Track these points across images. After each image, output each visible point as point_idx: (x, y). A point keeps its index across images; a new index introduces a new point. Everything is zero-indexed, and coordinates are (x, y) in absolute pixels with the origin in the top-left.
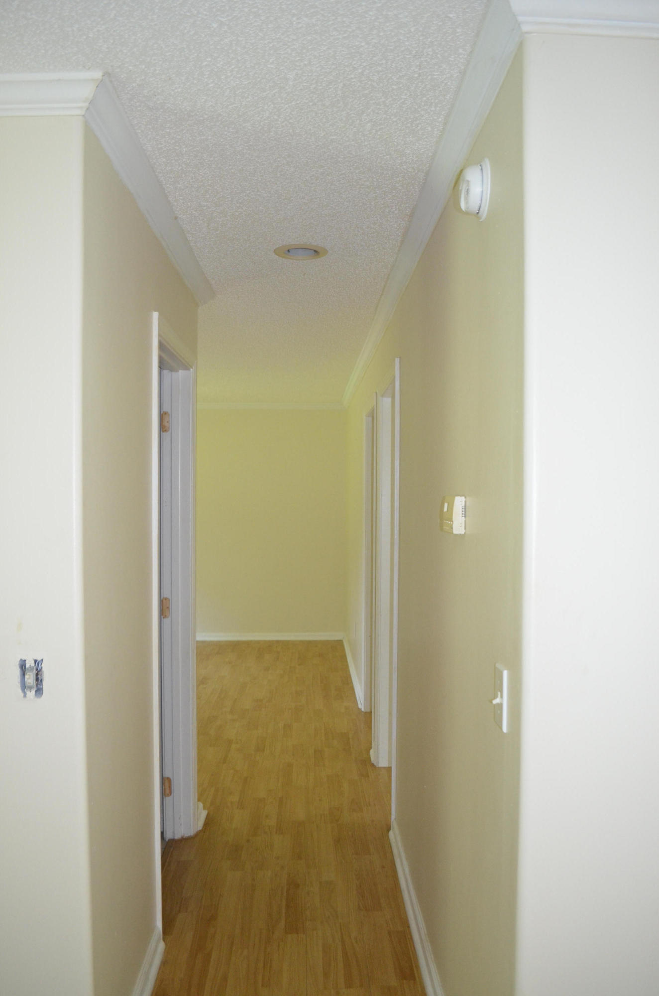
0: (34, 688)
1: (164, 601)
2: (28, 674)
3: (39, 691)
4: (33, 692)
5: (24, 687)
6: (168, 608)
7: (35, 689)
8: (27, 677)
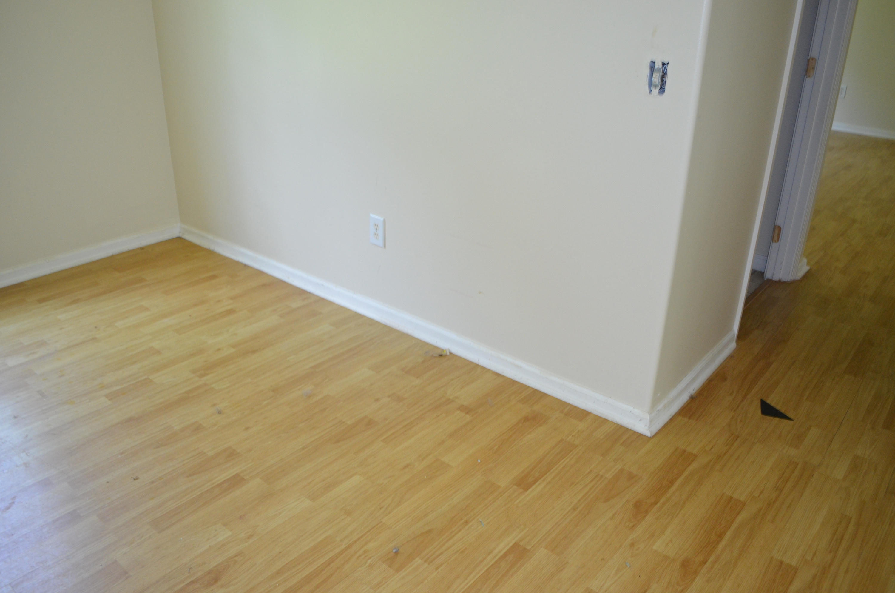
0: (658, 86)
1: (811, 60)
2: (655, 74)
3: (662, 89)
4: (657, 90)
5: (651, 84)
6: (813, 68)
7: (659, 88)
8: (654, 76)
